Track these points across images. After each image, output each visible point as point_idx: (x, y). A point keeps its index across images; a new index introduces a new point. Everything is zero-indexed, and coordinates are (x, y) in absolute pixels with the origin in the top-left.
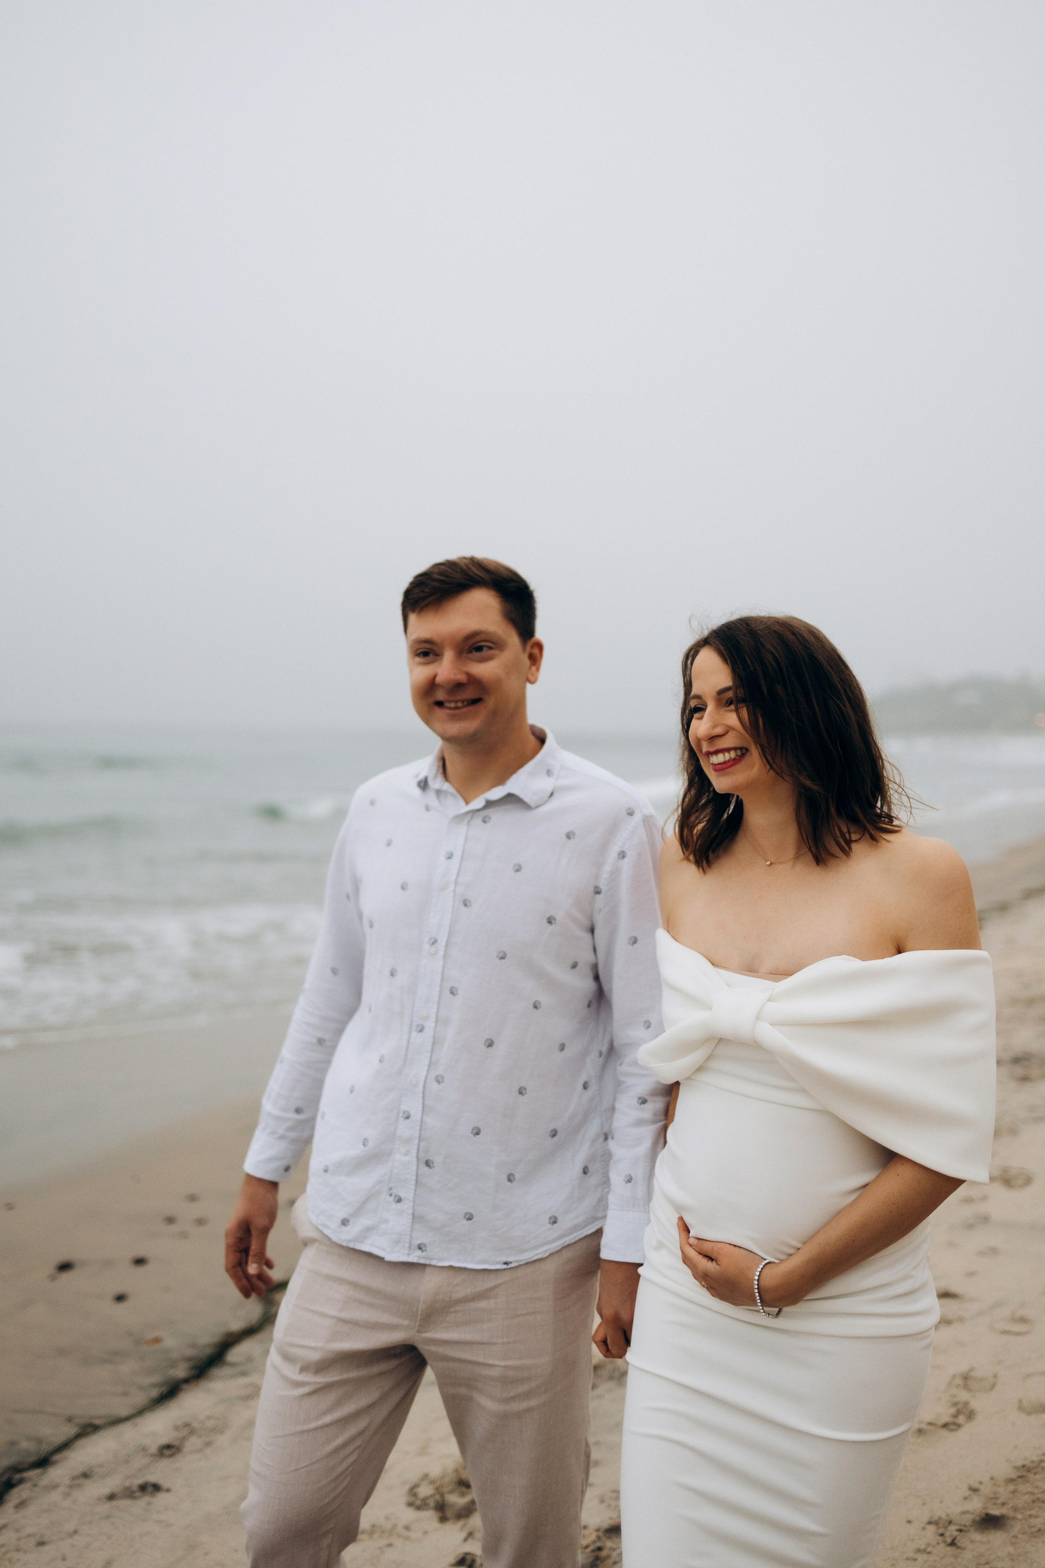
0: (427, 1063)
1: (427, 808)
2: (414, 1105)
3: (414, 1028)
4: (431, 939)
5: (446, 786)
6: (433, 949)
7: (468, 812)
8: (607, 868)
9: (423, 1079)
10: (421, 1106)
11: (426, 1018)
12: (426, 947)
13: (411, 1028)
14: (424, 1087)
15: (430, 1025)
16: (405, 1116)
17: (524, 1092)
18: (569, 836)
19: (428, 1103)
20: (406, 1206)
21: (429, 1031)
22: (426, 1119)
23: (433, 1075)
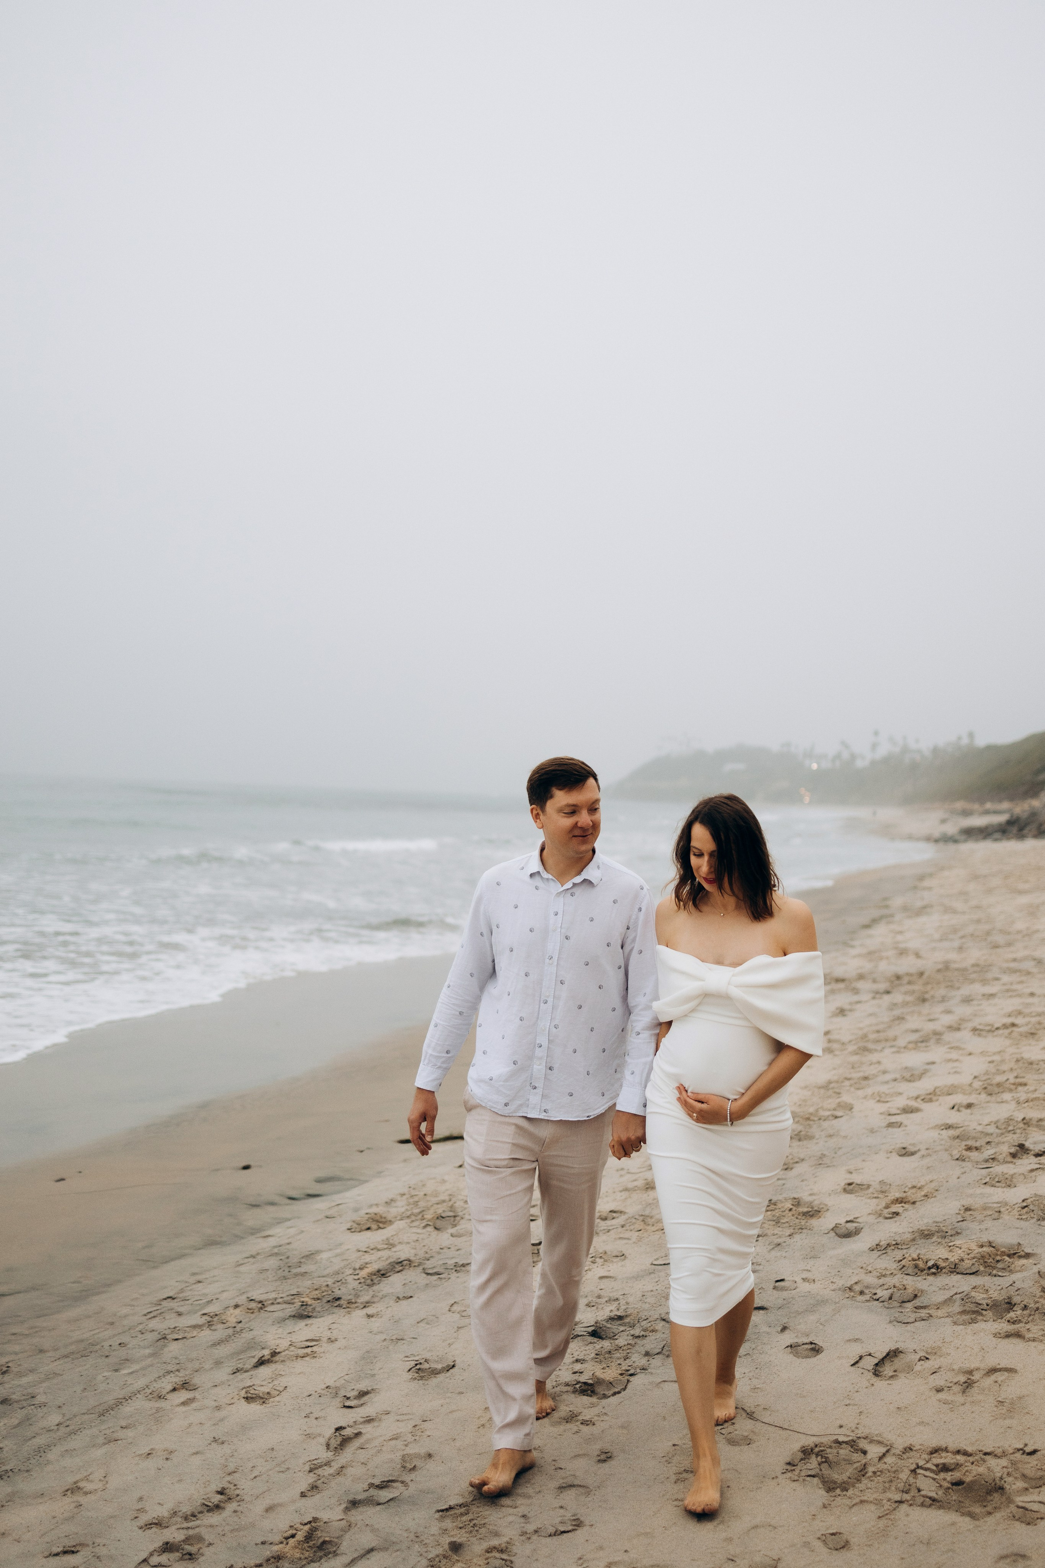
0: (551, 1018)
1: (537, 888)
2: (543, 1041)
3: (542, 1002)
4: (549, 957)
5: (549, 876)
6: (551, 961)
7: (564, 890)
8: (633, 917)
9: (549, 1026)
10: (547, 1040)
11: (548, 997)
12: (547, 961)
13: (540, 1001)
14: (550, 1031)
15: (550, 1000)
16: (537, 1046)
17: (593, 1030)
18: (615, 902)
19: (551, 1038)
20: (539, 1091)
21: (550, 1003)
22: (549, 1046)
23: (553, 1025)
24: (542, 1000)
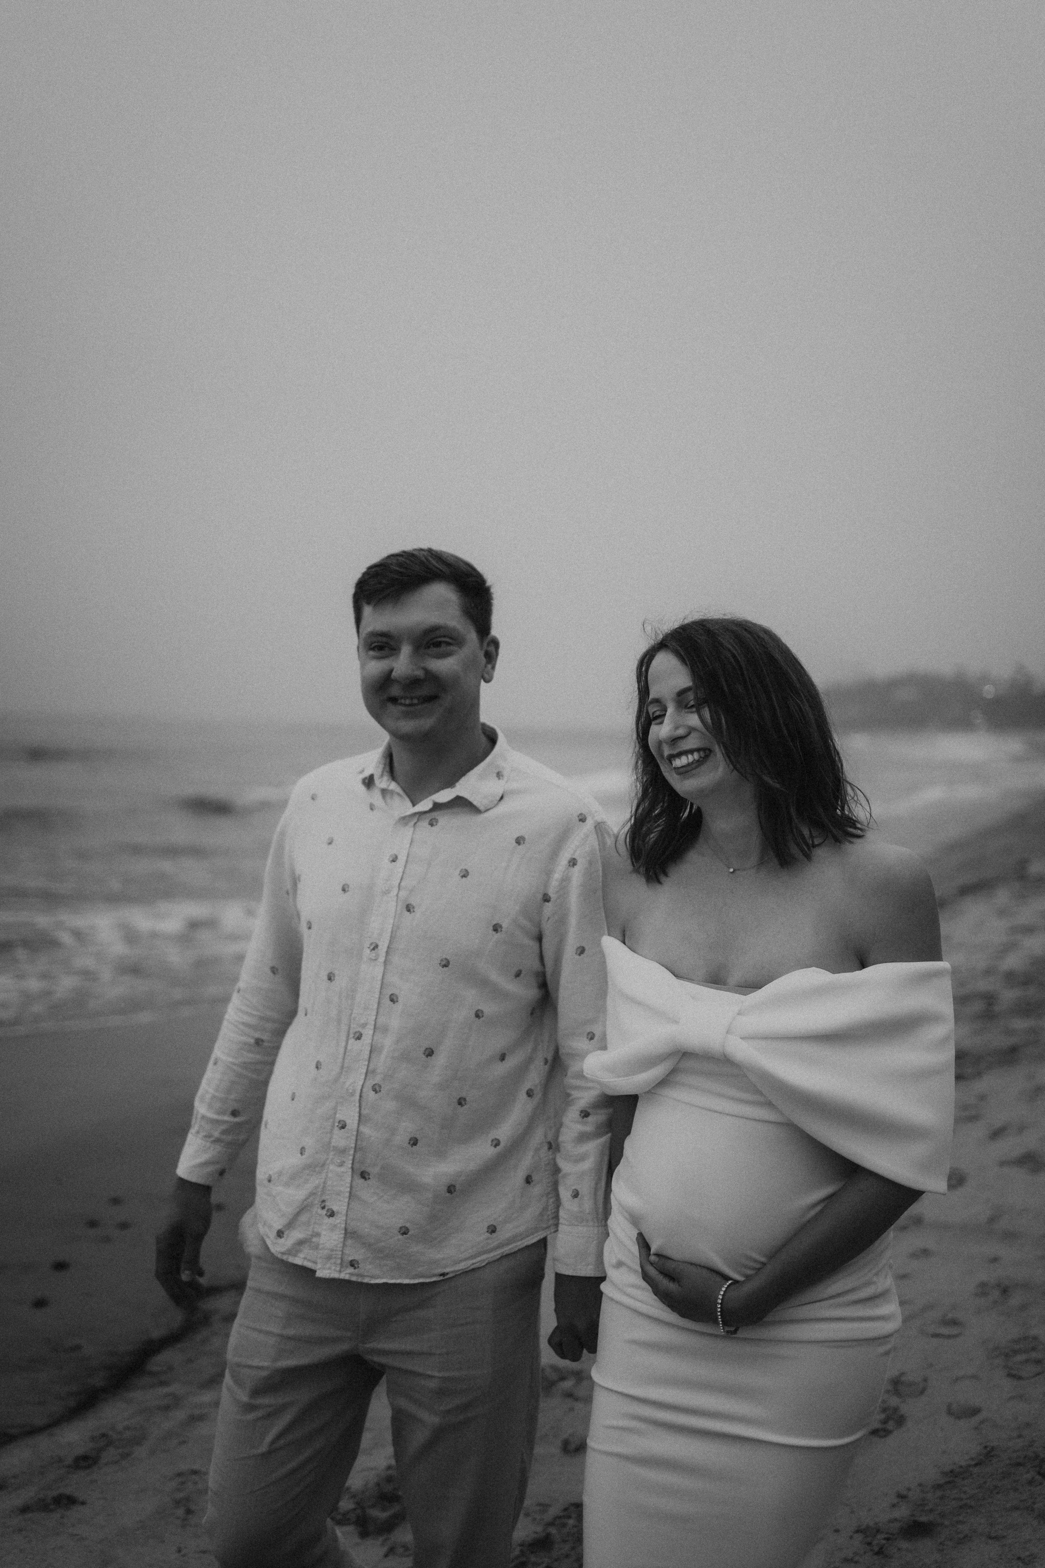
0: (365, 1071)
1: (372, 807)
2: (350, 1115)
3: (351, 1036)
4: (371, 944)
5: (393, 786)
6: (373, 954)
7: (415, 814)
8: (557, 876)
9: (359, 1088)
10: (357, 1115)
11: (364, 1025)
12: (367, 952)
13: (348, 1035)
14: (361, 1096)
15: (368, 1033)
16: (340, 1125)
17: (463, 1103)
18: (519, 841)
19: (364, 1112)
20: (339, 1220)
21: (367, 1039)
22: (362, 1128)
23: (370, 1083)
24: (352, 1031)
